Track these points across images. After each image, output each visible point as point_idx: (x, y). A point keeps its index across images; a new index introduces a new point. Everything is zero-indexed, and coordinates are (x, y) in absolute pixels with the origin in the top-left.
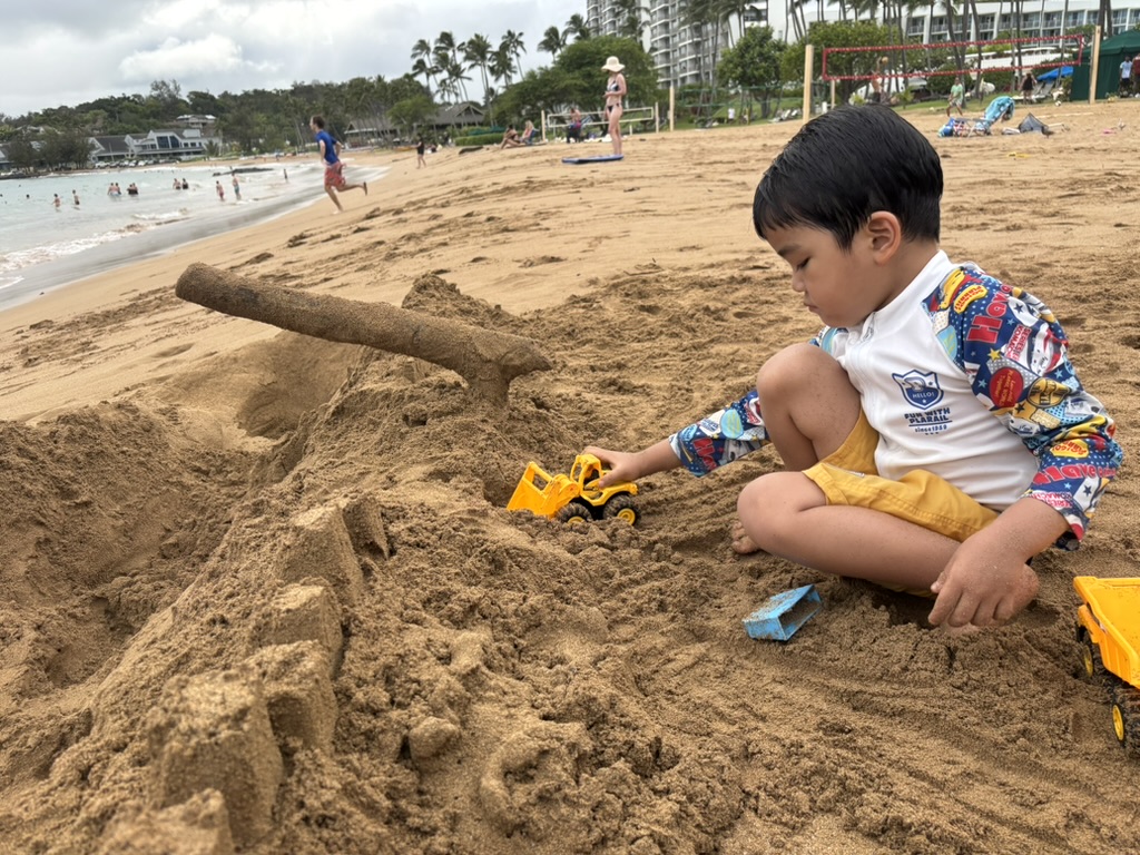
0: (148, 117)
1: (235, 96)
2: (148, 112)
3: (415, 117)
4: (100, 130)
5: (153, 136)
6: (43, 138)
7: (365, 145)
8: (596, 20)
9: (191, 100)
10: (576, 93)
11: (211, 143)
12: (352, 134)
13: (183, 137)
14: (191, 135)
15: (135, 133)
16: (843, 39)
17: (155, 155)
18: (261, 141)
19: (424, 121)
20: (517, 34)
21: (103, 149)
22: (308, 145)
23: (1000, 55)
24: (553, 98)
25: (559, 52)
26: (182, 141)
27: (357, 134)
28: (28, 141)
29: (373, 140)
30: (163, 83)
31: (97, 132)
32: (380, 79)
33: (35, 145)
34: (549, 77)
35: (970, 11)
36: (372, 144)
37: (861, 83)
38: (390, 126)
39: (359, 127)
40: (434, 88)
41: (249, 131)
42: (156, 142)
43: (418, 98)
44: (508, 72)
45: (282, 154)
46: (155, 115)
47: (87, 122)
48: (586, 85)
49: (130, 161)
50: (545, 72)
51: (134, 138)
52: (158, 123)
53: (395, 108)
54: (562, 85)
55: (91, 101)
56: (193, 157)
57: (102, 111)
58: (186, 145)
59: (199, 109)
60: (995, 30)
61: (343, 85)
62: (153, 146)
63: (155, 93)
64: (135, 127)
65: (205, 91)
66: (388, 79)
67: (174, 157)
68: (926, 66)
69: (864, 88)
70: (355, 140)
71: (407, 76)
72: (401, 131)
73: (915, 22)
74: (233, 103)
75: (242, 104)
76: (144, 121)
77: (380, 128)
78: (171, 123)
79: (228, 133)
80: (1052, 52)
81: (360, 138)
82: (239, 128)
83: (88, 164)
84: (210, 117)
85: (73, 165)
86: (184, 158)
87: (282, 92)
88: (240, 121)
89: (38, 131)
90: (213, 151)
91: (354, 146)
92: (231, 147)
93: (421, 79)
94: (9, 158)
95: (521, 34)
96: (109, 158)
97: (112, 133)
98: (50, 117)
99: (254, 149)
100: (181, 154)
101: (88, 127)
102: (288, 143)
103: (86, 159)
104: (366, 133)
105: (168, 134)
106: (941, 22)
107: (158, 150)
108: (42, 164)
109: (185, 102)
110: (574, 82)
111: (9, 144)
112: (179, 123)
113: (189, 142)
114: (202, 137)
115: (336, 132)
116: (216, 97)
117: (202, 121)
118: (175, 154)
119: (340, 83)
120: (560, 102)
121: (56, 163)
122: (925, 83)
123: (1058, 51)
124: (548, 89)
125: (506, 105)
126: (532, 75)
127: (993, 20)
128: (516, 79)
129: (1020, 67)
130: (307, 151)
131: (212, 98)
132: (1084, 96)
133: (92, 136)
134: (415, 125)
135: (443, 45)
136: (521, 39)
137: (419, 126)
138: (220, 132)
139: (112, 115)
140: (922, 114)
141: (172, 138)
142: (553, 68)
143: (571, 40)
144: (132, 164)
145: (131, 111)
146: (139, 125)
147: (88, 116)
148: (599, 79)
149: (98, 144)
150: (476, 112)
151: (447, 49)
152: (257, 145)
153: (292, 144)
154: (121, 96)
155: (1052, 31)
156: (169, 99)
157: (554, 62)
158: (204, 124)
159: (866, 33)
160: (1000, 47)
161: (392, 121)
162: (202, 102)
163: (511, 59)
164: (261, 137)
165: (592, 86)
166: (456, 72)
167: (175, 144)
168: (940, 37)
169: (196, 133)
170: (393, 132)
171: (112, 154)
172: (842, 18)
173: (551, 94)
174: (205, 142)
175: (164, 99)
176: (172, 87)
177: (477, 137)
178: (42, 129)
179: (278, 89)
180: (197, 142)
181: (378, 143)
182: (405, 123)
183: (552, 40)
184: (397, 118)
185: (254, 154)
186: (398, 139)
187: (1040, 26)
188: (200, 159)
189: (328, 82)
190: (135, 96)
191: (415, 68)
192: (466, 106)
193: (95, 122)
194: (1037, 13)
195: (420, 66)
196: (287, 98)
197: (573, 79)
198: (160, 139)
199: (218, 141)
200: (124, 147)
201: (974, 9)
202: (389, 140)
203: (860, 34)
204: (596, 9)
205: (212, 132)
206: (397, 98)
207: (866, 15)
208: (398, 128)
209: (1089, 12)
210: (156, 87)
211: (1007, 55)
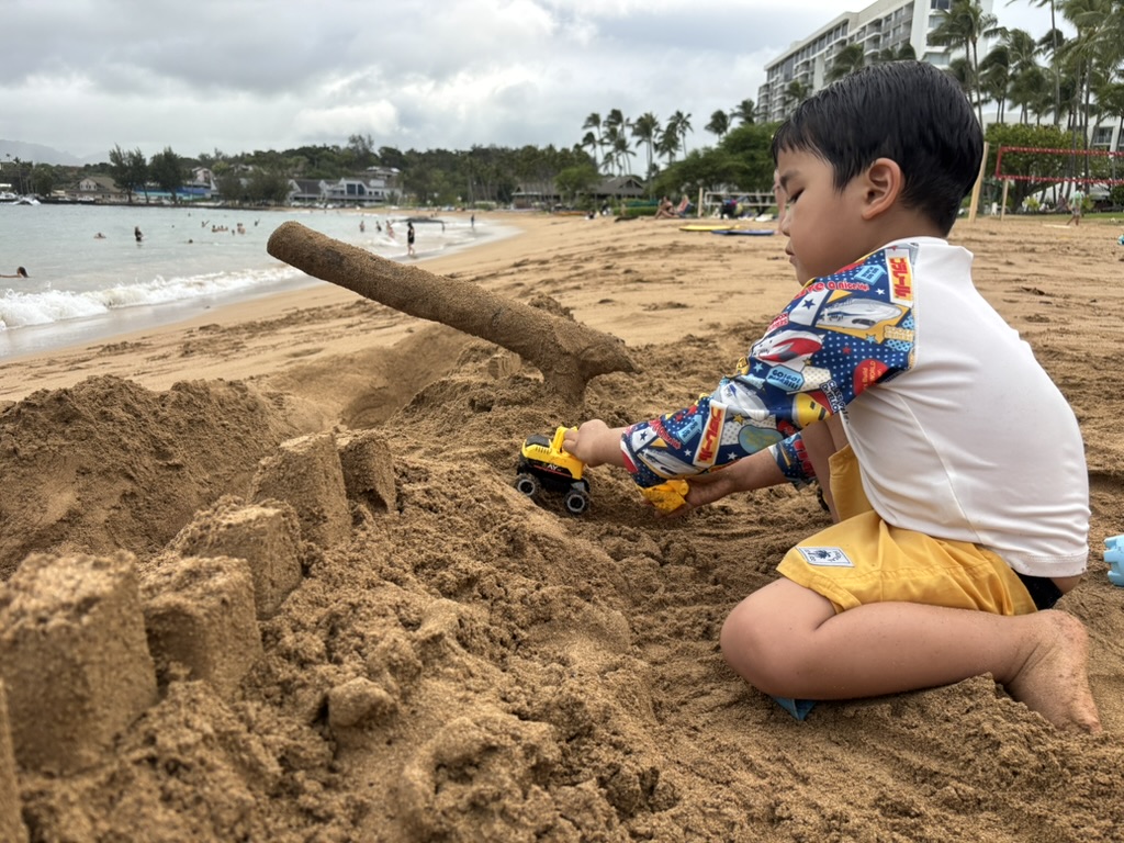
0: (341, 166)
1: (419, 154)
2: (343, 161)
3: (578, 186)
4: (299, 173)
5: (344, 183)
6: (251, 175)
7: (529, 207)
8: (766, 107)
9: (381, 154)
10: (737, 174)
11: (392, 193)
12: (518, 196)
13: (368, 186)
14: (377, 185)
15: (329, 179)
16: (1022, 141)
17: (342, 200)
18: (436, 195)
19: (587, 189)
20: (685, 115)
21: (299, 190)
22: (477, 203)
24: (714, 177)
25: (724, 134)
26: (367, 190)
27: (523, 197)
28: (237, 177)
29: (537, 204)
30: (360, 138)
31: (296, 175)
32: (551, 148)
33: (244, 181)
34: (712, 157)
36: (535, 207)
37: (1035, 189)
38: (555, 192)
39: (526, 190)
40: (600, 160)
41: (426, 186)
42: (345, 189)
43: (584, 168)
44: (673, 150)
45: (453, 208)
46: (349, 164)
47: (290, 165)
48: (748, 167)
49: (321, 203)
50: (709, 152)
51: (327, 183)
52: (350, 171)
53: (562, 174)
54: (725, 165)
55: (296, 148)
56: (374, 204)
57: (304, 157)
58: (370, 193)
59: (387, 162)
61: (517, 151)
62: (342, 192)
63: (351, 146)
64: (329, 174)
65: (393, 147)
66: (558, 149)
67: (360, 203)
68: (1111, 176)
69: (1040, 193)
70: (521, 201)
71: (577, 146)
72: (565, 197)
73: (1102, 133)
74: (416, 159)
75: (425, 160)
76: (338, 169)
77: (545, 192)
78: (361, 173)
79: (408, 186)
81: (525, 200)
82: (418, 182)
83: (285, 202)
84: (395, 170)
85: (273, 203)
86: (366, 204)
87: (462, 153)
88: (420, 176)
89: (247, 170)
90: (392, 200)
91: (519, 207)
92: (409, 197)
93: (588, 149)
94: (220, 190)
95: (689, 115)
96: (303, 199)
97: (310, 178)
98: (260, 158)
99: (429, 202)
100: (364, 201)
101: (290, 170)
102: (460, 198)
103: (284, 198)
104: (532, 196)
105: (356, 183)
107: (346, 196)
108: (246, 199)
109: (375, 155)
110: (737, 163)
111: (222, 178)
112: (368, 173)
113: (373, 191)
114: (385, 187)
115: (504, 193)
116: (403, 152)
117: (388, 173)
118: (360, 200)
119: (514, 148)
120: (720, 181)
121: (259, 199)
122: (1108, 194)
124: (709, 168)
125: (669, 180)
126: (695, 154)
128: (680, 156)
130: (475, 207)
131: (399, 153)
133: (292, 178)
134: (578, 192)
135: (613, 120)
136: (689, 120)
137: (582, 194)
138: (402, 184)
139: (312, 162)
140: (1102, 223)
141: (360, 186)
142: (717, 149)
143: (735, 124)
144: (322, 206)
145: (328, 159)
146: (333, 172)
147: (292, 161)
148: (761, 163)
149: (296, 186)
150: (637, 186)
151: (617, 124)
152: (432, 199)
153: (464, 200)
154: (322, 145)
156: (362, 152)
157: (719, 143)
158: (389, 176)
159: (1047, 137)
161: (558, 186)
162: (391, 157)
163: (678, 139)
164: (436, 191)
165: (753, 170)
166: (621, 146)
167: (361, 191)
169: (381, 183)
170: (557, 198)
171: (307, 196)
172: (1023, 122)
173: (711, 173)
174: (387, 192)
175: (358, 152)
176: (366, 142)
177: (635, 208)
178: (251, 168)
179: (459, 149)
180: (380, 191)
181: (542, 207)
182: (569, 189)
183: (719, 122)
184: (562, 185)
185: (428, 206)
186: (559, 205)
188: (380, 207)
189: (504, 146)
190: (334, 147)
191: (585, 140)
192: (628, 179)
193: (296, 166)
195: (589, 138)
196: (465, 158)
197: (734, 161)
198: (349, 186)
199: (398, 192)
200: (317, 190)
202: (551, 205)
203: (1041, 139)
204: (767, 96)
205: (394, 183)
206: (564, 166)
207: (1048, 120)
208: (562, 194)
210: (353, 140)
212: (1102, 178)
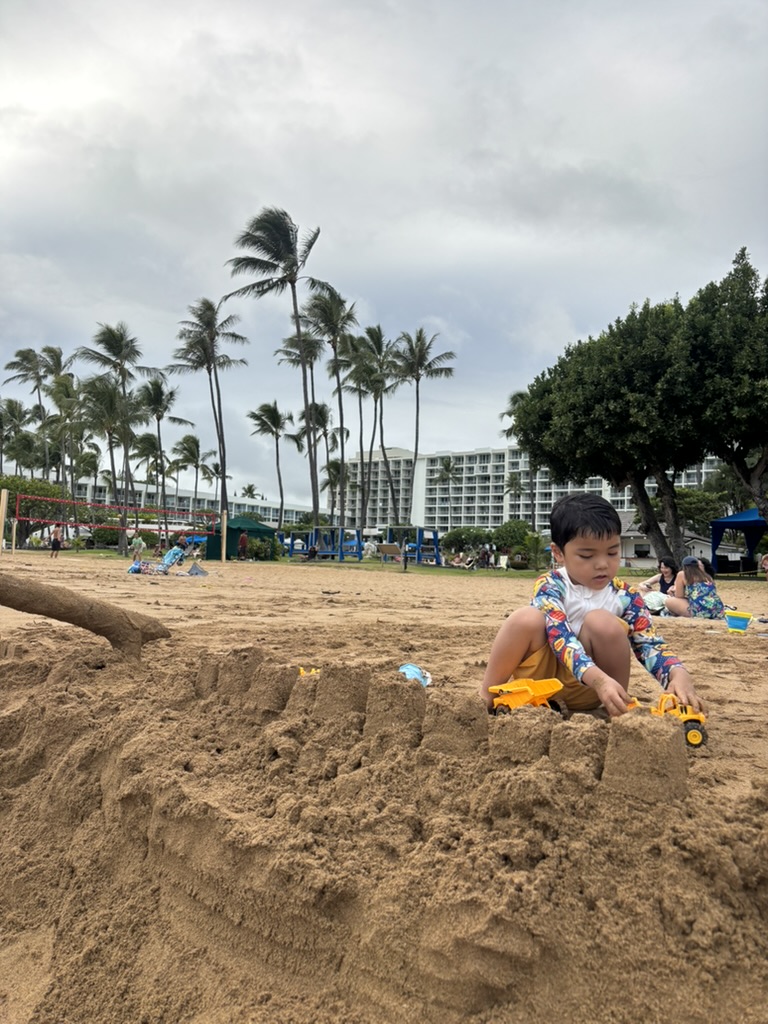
16: (22, 489)
23: (147, 522)
35: (130, 488)
37: (35, 528)
60: (142, 503)
68: (91, 521)
69: (39, 532)
73: (81, 487)
80: (186, 525)
106: (100, 491)
122: (90, 535)
123: (190, 525)
127: (140, 495)
129: (167, 531)
132: (218, 557)
140: (93, 558)
155: (184, 510)
159: (42, 489)
160: (147, 516)
168: (100, 502)
172: (19, 473)
187: (173, 504)
194: (173, 496)
201: (132, 486)
203: (37, 489)
207: (39, 474)
209: (208, 501)
211: (153, 523)
212: (85, 522)
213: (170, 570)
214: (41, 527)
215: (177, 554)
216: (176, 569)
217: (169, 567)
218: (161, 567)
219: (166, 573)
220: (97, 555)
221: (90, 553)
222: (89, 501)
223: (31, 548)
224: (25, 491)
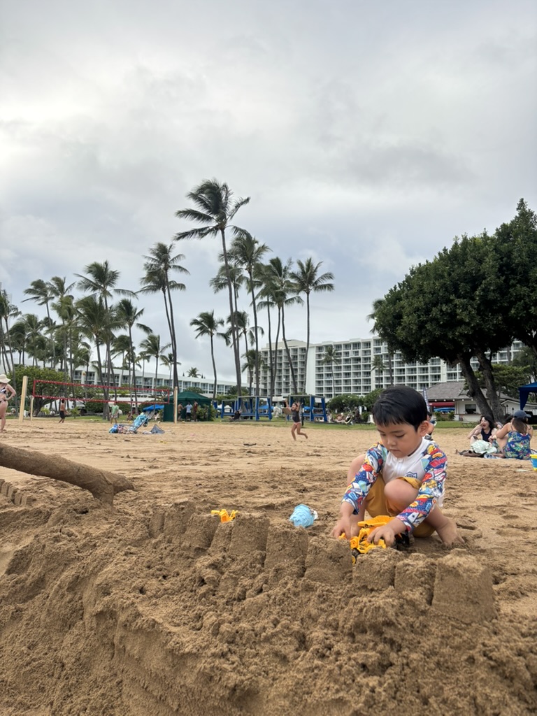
16: (37, 376)
23: (123, 396)
35: (111, 373)
37: (46, 402)
60: (120, 383)
68: (84, 396)
69: (49, 405)
73: (76, 373)
80: (149, 397)
106: (91, 375)
122: (84, 406)
123: (152, 397)
127: (118, 377)
129: (136, 402)
132: (172, 420)
140: (86, 422)
155: (148, 387)
159: (50, 374)
160: (123, 392)
168: (90, 383)
172: (35, 364)
187: (142, 383)
194: (141, 377)
201: (113, 371)
203: (47, 375)
207: (48, 365)
209: (165, 380)
211: (127, 396)
212: (80, 398)
213: (138, 430)
214: (50, 401)
215: (143, 419)
216: (142, 429)
217: (137, 428)
218: (132, 428)
219: (135, 432)
220: (88, 420)
221: (83, 419)
222: (83, 382)
223: (43, 416)
224: (39, 377)
